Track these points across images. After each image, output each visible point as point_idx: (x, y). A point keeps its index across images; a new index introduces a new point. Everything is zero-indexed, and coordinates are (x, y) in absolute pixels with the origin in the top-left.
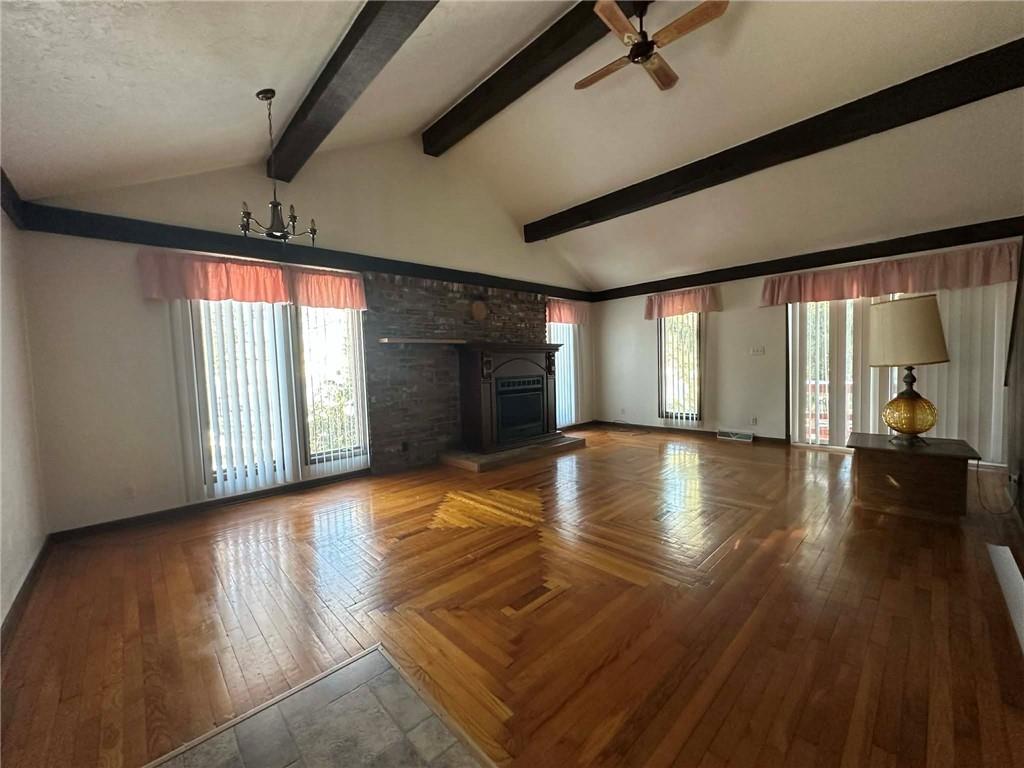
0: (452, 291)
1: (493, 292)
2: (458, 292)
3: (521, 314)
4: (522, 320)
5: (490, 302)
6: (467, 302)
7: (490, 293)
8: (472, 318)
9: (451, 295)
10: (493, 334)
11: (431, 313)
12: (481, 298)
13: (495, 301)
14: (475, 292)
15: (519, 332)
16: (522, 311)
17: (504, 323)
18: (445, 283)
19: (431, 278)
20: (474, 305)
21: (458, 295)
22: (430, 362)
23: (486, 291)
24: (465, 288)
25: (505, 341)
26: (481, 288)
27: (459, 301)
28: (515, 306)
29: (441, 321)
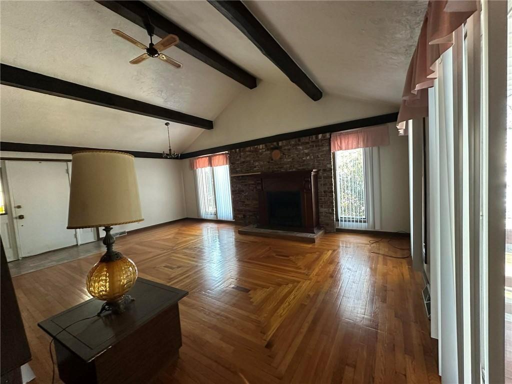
0: (260, 149)
1: (283, 143)
2: (263, 148)
3: (306, 151)
4: (307, 154)
5: (283, 149)
6: (269, 152)
7: (280, 145)
8: (272, 160)
9: (260, 151)
10: (285, 166)
11: (252, 161)
12: (277, 148)
13: (286, 148)
14: (272, 146)
15: (305, 163)
16: (307, 148)
17: (293, 159)
18: (256, 146)
19: (249, 146)
20: (273, 153)
21: (264, 150)
22: (253, 182)
23: (278, 144)
24: (266, 146)
25: (294, 170)
26: (275, 143)
27: (264, 153)
28: (301, 147)
29: (257, 164)
